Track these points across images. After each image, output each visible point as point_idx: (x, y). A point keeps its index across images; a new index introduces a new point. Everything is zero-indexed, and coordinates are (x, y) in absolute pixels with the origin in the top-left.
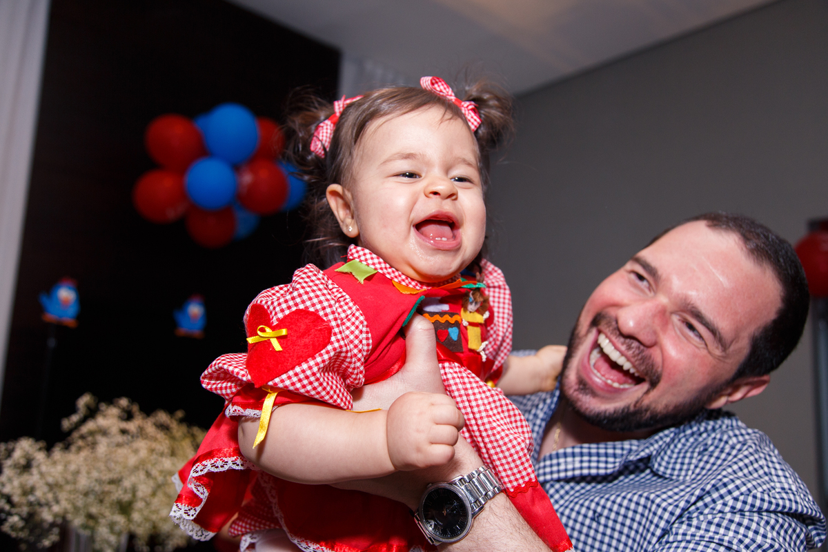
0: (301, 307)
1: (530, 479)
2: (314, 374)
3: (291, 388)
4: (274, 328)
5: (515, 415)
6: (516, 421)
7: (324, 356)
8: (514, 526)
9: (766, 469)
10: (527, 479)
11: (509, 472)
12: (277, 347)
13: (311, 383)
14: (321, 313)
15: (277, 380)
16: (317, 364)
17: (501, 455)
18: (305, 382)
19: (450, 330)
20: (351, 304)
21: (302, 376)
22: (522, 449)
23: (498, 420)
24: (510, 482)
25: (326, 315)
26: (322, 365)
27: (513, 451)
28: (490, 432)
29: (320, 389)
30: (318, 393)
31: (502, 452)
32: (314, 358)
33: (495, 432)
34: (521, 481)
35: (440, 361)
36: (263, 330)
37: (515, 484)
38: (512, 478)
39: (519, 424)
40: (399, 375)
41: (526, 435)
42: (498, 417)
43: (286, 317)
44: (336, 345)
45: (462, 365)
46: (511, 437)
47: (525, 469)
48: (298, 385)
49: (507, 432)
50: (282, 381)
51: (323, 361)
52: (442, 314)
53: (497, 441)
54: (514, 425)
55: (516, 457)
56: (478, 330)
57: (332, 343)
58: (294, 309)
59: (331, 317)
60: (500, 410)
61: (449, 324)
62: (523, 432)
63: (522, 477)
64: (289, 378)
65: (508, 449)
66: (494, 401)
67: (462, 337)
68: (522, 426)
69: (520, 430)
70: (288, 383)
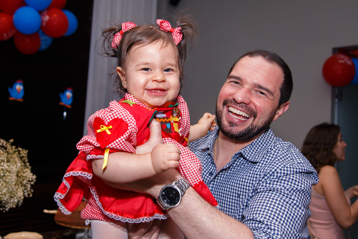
0: (116, 117)
1: (200, 181)
2: (123, 142)
3: (115, 148)
4: (106, 126)
5: (194, 157)
6: (194, 159)
7: (126, 135)
8: (197, 197)
9: (291, 157)
10: (199, 181)
11: (192, 179)
12: (109, 133)
13: (122, 145)
14: (123, 119)
15: (110, 145)
16: (124, 138)
17: (188, 173)
18: (120, 145)
19: (167, 124)
20: (130, 115)
21: (119, 143)
22: (197, 170)
23: (187, 159)
24: (193, 182)
25: (125, 119)
26: (126, 138)
27: (193, 171)
28: (184, 164)
29: (125, 147)
30: (125, 148)
31: (189, 171)
32: (123, 136)
33: (186, 164)
34: (197, 182)
35: (163, 137)
36: (102, 127)
37: (195, 183)
38: (193, 181)
39: (195, 160)
40: (147, 143)
41: (199, 165)
42: (187, 158)
43: (110, 121)
44: (130, 130)
45: (172, 138)
46: (192, 165)
47: (198, 177)
48: (118, 146)
49: (191, 164)
50: (112, 145)
51: (126, 137)
52: (164, 118)
53: (186, 167)
54: (193, 161)
55: (194, 173)
56: (177, 124)
57: (129, 130)
58: (113, 118)
59: (127, 120)
60: (187, 155)
61: (166, 122)
62: (197, 164)
63: (197, 180)
64: (114, 144)
65: (191, 170)
66: (185, 152)
67: (172, 127)
68: (197, 161)
69: (196, 163)
70: (114, 146)
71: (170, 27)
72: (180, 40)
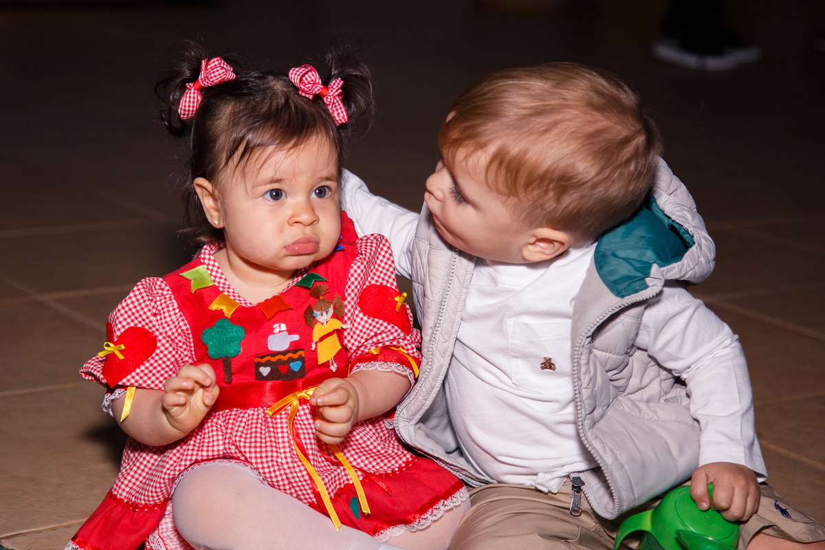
0: (132, 325)
3: (136, 384)
4: (115, 344)
14: (147, 327)
18: (145, 378)
21: (142, 375)
25: (150, 328)
36: (108, 346)
44: (162, 349)
48: (141, 381)
50: (129, 380)
57: (159, 348)
64: (133, 377)
70: (133, 381)
71: (318, 83)
72: (345, 119)
